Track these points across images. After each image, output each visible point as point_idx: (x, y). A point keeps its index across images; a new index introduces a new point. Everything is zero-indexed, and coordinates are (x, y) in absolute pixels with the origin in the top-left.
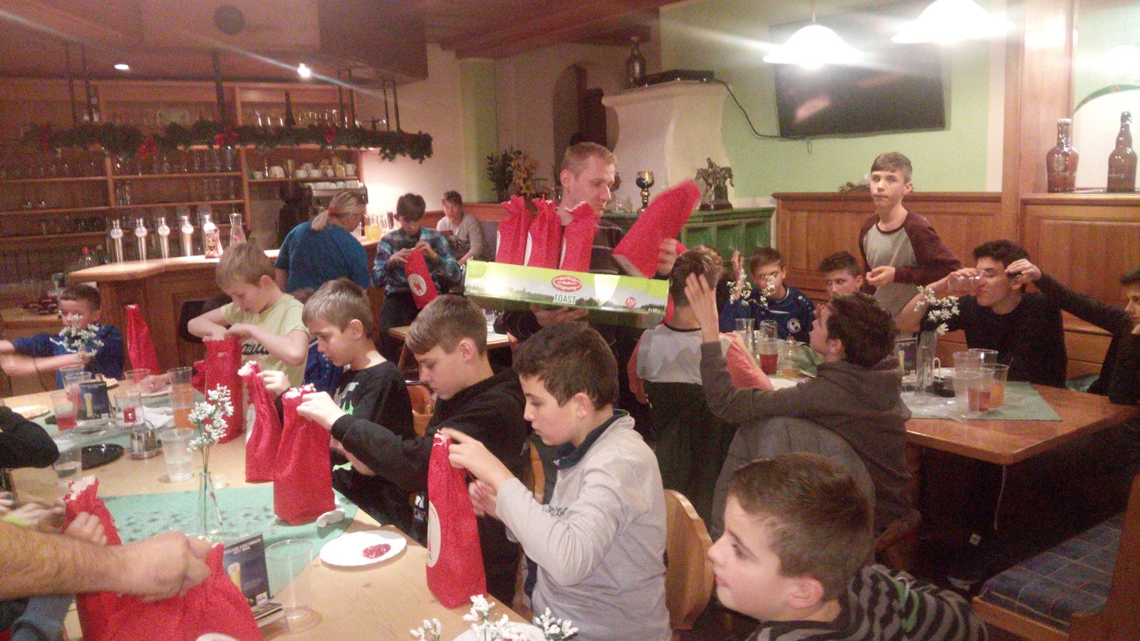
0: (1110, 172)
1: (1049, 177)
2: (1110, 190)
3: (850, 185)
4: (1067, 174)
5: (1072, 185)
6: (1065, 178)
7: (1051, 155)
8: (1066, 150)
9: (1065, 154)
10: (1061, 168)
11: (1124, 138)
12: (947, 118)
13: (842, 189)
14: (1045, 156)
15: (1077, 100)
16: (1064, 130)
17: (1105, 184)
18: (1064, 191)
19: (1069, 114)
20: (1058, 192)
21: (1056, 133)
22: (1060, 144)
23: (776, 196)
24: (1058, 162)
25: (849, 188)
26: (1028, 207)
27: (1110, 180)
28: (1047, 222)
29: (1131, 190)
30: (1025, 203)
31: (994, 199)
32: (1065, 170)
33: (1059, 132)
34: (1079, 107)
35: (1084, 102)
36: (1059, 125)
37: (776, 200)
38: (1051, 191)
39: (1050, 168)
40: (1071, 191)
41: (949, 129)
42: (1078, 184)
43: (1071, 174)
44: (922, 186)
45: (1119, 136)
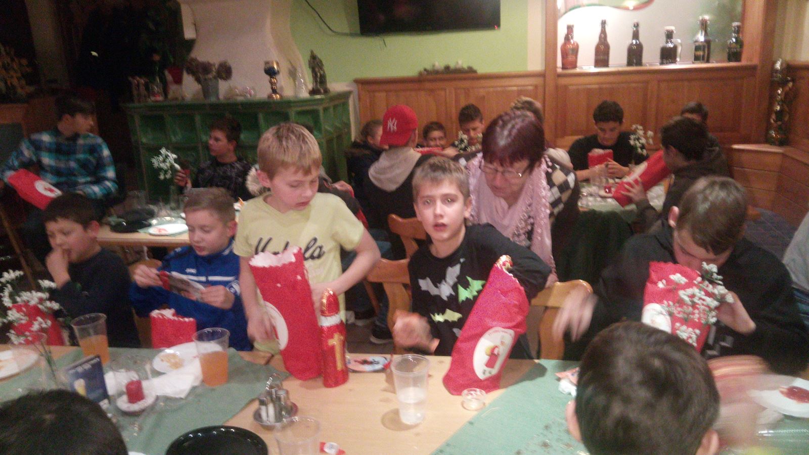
1: (563, 60)
2: (596, 67)
3: (425, 70)
5: (576, 63)
6: (573, 60)
8: (572, 42)
9: (572, 45)
11: (604, 36)
13: (421, 74)
18: (573, 68)
20: (568, 69)
22: (569, 39)
23: (357, 81)
25: (425, 73)
26: (557, 78)
27: (598, 61)
28: (570, 87)
35: (566, 12)
37: (355, 85)
38: (564, 68)
39: (565, 54)
43: (576, 56)
44: (482, 70)
45: (601, 34)
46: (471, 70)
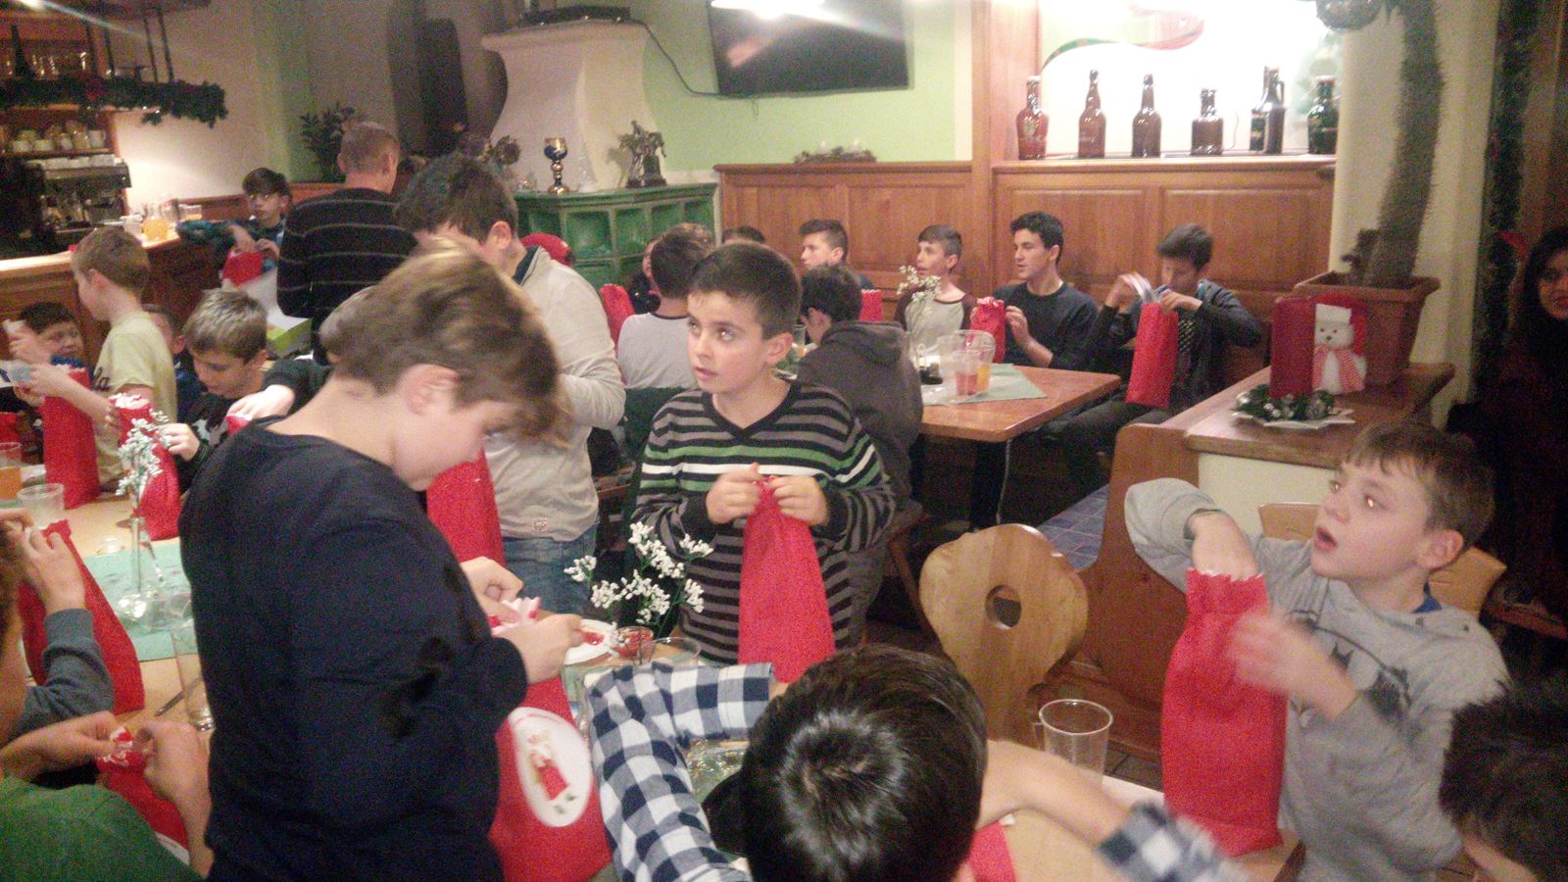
0: (1081, 136)
1: (1020, 142)
2: (1082, 155)
3: (805, 154)
4: (1038, 139)
5: (1043, 150)
6: (1036, 144)
7: (1021, 116)
8: (1036, 112)
9: (1036, 117)
10: (1032, 132)
11: (1093, 100)
12: (910, 76)
13: (797, 160)
14: (1015, 118)
15: (1045, 56)
16: (1033, 89)
17: (1075, 149)
18: (1035, 158)
19: (1037, 72)
20: (1028, 159)
21: (1025, 93)
22: (1030, 105)
23: (719, 169)
24: (1028, 125)
25: (804, 159)
26: (1001, 177)
27: (1082, 145)
28: (1019, 193)
29: (1101, 155)
30: (996, 172)
31: (964, 169)
32: (1036, 134)
33: (1029, 93)
34: (1046, 63)
35: (1053, 56)
36: (1029, 83)
37: (718, 174)
38: (1022, 157)
39: (1021, 134)
40: (1042, 158)
41: (913, 88)
42: (1049, 149)
43: (1042, 138)
44: (885, 155)
45: (1089, 96)
46: (869, 157)
